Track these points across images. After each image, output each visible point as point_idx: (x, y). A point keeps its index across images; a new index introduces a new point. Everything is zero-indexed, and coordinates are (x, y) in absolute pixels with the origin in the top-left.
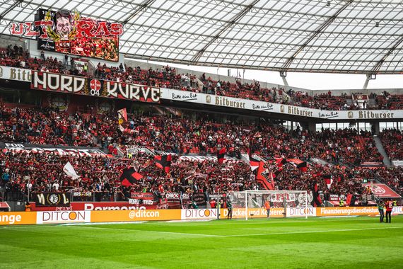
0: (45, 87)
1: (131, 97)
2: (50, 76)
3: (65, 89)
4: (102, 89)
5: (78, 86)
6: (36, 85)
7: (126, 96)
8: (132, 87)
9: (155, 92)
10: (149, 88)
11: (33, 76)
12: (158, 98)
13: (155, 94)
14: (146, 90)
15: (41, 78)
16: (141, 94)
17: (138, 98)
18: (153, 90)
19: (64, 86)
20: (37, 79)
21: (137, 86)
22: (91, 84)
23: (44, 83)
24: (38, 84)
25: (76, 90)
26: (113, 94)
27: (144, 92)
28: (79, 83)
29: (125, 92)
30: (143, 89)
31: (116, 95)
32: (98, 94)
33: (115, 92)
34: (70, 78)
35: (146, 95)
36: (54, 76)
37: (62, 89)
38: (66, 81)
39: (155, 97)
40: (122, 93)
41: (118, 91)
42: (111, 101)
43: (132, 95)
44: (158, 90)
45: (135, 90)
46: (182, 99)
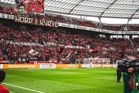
0: (19, 21)
2: (21, 17)
3: (26, 22)
4: (39, 23)
5: (30, 21)
6: (16, 21)
8: (48, 22)
9: (56, 24)
10: (54, 23)
11: (15, 17)
12: (57, 26)
13: (56, 25)
15: (18, 18)
16: (52, 24)
17: (50, 26)
18: (56, 23)
19: (25, 21)
20: (16, 19)
22: (35, 21)
23: (19, 20)
27: (53, 24)
29: (46, 24)
30: (52, 23)
31: (43, 25)
32: (37, 24)
33: (43, 23)
34: (28, 19)
35: (53, 25)
37: (25, 22)
38: (26, 19)
40: (45, 24)
41: (44, 23)
42: (41, 27)
43: (49, 25)
45: (49, 23)
46: (65, 26)
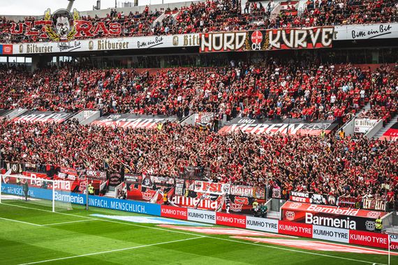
0: (210, 49)
1: (296, 46)
2: (214, 36)
3: (227, 48)
4: (263, 42)
5: (240, 42)
6: (203, 49)
7: (290, 45)
8: (297, 33)
9: (327, 33)
10: (319, 31)
11: (200, 39)
12: (330, 41)
13: (326, 37)
14: (314, 33)
15: (207, 40)
16: (308, 39)
17: (304, 45)
18: (324, 30)
19: (227, 45)
20: (204, 42)
21: (304, 30)
22: (252, 38)
23: (209, 45)
24: (205, 47)
25: (238, 46)
26: (275, 45)
27: (312, 36)
28: (241, 38)
29: (289, 40)
30: (311, 32)
31: (278, 46)
32: (260, 48)
33: (278, 41)
34: (232, 35)
35: (314, 40)
36: (218, 35)
37: (225, 48)
38: (229, 38)
39: (327, 40)
40: (286, 42)
41: (281, 41)
42: (275, 53)
43: (298, 42)
44: (331, 30)
45: (300, 36)
